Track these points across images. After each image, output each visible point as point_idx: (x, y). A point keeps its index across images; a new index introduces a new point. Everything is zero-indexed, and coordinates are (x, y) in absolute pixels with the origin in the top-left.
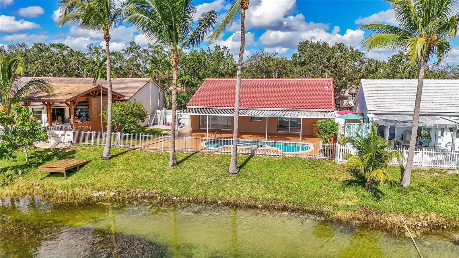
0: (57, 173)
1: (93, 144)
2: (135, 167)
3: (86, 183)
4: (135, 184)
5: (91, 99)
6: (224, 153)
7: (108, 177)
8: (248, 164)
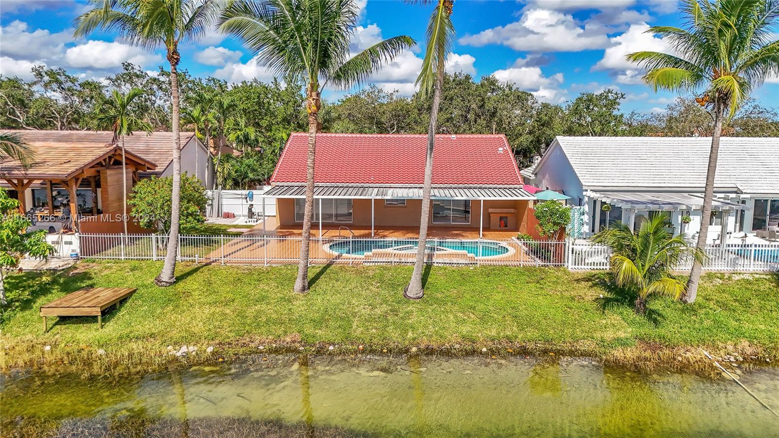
0: (76, 317)
1: (123, 257)
2: (230, 296)
3: (147, 332)
4: (247, 328)
5: (106, 173)
6: (379, 264)
7: (185, 318)
8: (429, 280)
